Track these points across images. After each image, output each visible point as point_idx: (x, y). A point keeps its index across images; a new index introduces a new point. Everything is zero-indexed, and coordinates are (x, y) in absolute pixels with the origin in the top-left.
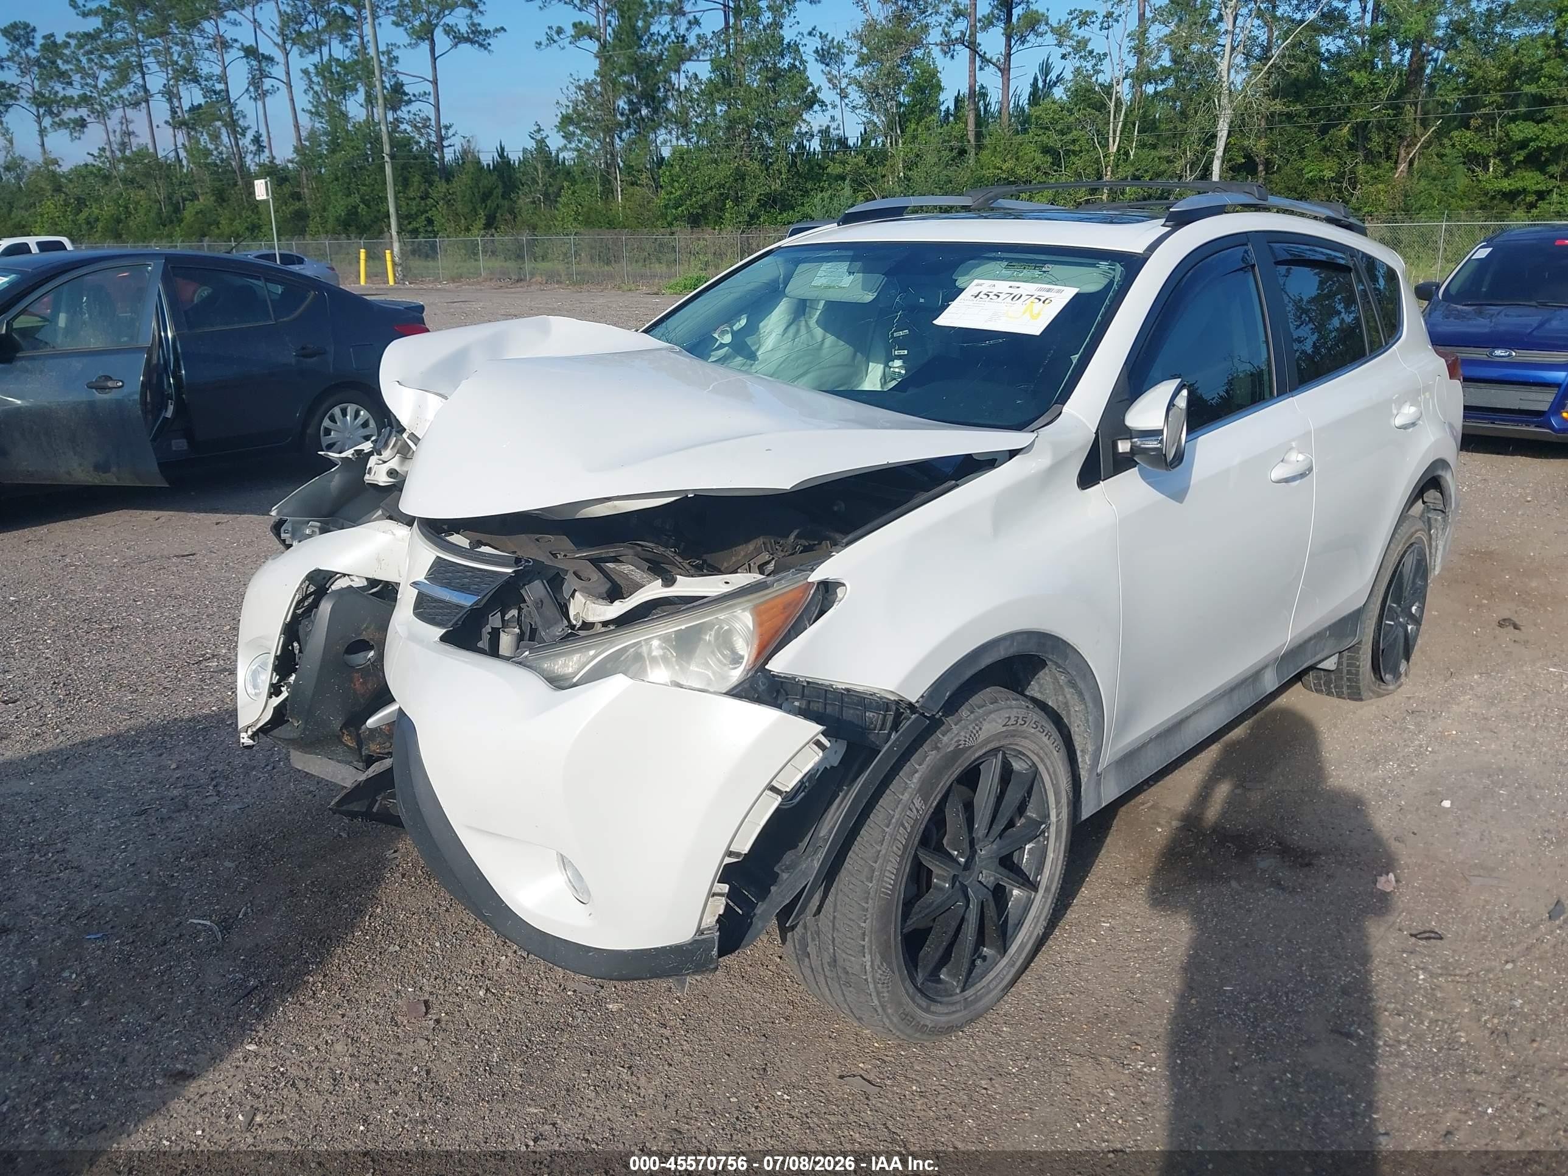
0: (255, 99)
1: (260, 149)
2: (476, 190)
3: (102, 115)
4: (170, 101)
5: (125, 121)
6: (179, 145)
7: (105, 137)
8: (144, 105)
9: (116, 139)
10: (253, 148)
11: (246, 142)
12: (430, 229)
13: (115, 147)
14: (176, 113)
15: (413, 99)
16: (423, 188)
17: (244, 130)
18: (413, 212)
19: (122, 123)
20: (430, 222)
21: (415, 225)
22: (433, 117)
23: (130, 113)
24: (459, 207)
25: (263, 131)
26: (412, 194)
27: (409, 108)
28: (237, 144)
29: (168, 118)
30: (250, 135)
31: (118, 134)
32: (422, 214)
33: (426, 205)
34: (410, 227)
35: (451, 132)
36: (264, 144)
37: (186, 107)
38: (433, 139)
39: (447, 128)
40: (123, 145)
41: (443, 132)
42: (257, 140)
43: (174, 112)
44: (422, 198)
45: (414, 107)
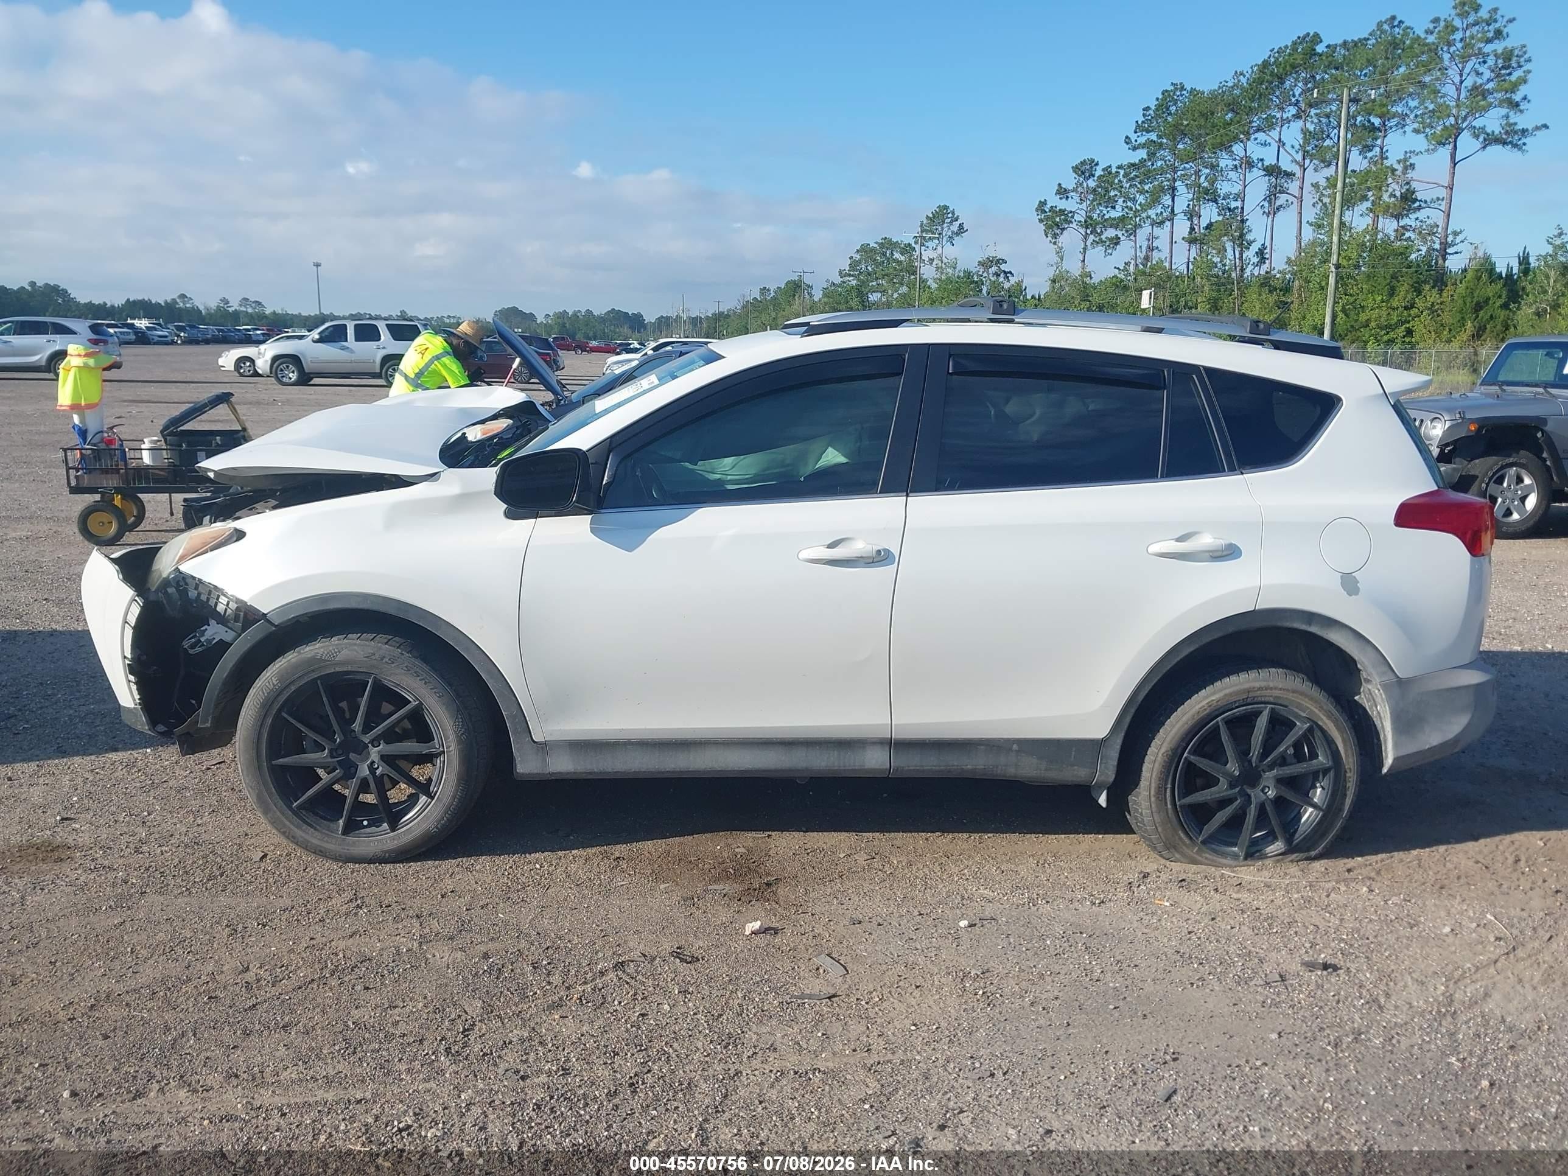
0: (1268, 215)
1: (1263, 260)
2: (1469, 300)
3: (1132, 233)
4: (1191, 219)
5: (1151, 238)
6: (1192, 259)
7: (1134, 253)
8: (1168, 223)
9: (1141, 255)
10: (1256, 260)
11: (1250, 254)
12: (1407, 340)
13: (1139, 261)
14: (1194, 229)
15: (1423, 205)
16: (1409, 297)
17: (1250, 243)
18: (1393, 322)
19: (1149, 240)
20: (1409, 332)
21: (1392, 335)
22: (1441, 223)
23: (1157, 231)
24: (1447, 318)
25: (1268, 244)
26: (1395, 304)
27: (1417, 214)
28: (1241, 258)
29: (1186, 235)
30: (1255, 248)
31: (1144, 249)
32: (1403, 323)
33: (1410, 315)
34: (1386, 338)
35: (1458, 239)
36: (1267, 256)
37: (1204, 224)
38: (1437, 246)
39: (1456, 234)
40: (1147, 258)
41: (1450, 239)
42: (1261, 253)
43: (1192, 229)
44: (1406, 308)
45: (1422, 214)
